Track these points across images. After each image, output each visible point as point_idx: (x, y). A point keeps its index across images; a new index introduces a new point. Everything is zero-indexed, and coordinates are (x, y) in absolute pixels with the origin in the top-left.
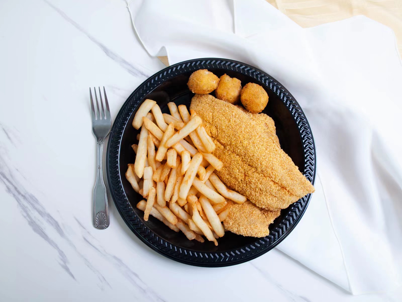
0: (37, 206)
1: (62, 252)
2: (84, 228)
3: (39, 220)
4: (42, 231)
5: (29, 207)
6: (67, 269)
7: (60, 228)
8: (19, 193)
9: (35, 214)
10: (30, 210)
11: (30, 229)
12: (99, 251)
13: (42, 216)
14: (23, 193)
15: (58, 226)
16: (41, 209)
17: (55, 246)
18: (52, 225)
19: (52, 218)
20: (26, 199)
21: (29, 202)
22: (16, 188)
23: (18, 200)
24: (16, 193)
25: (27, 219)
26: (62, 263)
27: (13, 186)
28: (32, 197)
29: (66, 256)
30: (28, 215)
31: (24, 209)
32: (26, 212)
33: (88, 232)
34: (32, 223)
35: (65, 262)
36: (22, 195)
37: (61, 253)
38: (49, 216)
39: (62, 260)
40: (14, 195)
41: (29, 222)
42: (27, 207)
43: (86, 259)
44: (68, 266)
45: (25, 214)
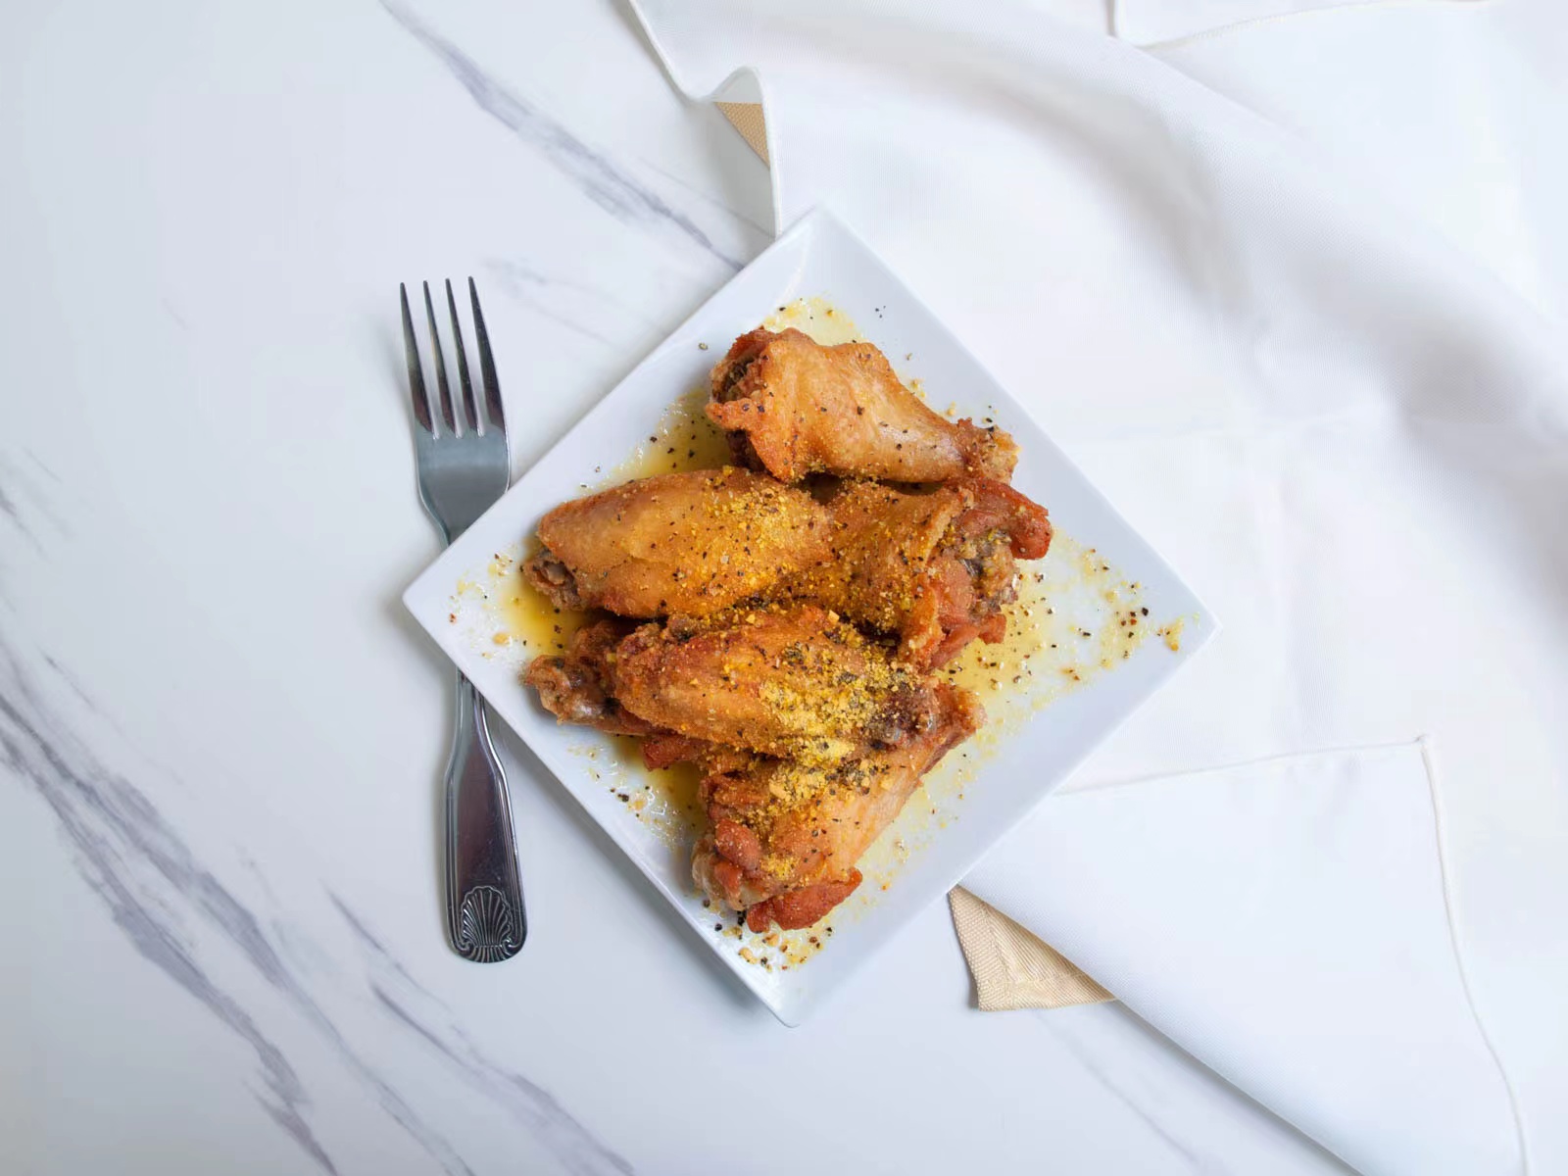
0: (147, 834)
1: (277, 1053)
2: (377, 946)
3: (162, 904)
4: (179, 956)
5: (116, 842)
6: (301, 1132)
7: (263, 941)
8: (65, 772)
9: (140, 875)
10: (119, 858)
11: (119, 939)
12: (448, 1053)
13: (178, 886)
14: (81, 773)
15: (256, 932)
16: (171, 853)
17: (244, 1024)
18: (226, 925)
19: (223, 894)
20: (101, 803)
21: (116, 819)
22: (47, 750)
23: (59, 806)
24: (50, 774)
25: (106, 899)
26: (275, 1100)
27: (36, 736)
28: (126, 793)
29: (292, 1073)
30: (110, 877)
31: (89, 847)
32: (99, 860)
33: (398, 967)
34: (130, 916)
35: (289, 1097)
36: (79, 784)
37: (271, 1056)
38: (210, 884)
39: (273, 1087)
40: (41, 784)
41: (115, 909)
42: (103, 841)
43: (385, 1087)
44: (305, 1115)
45: (97, 875)
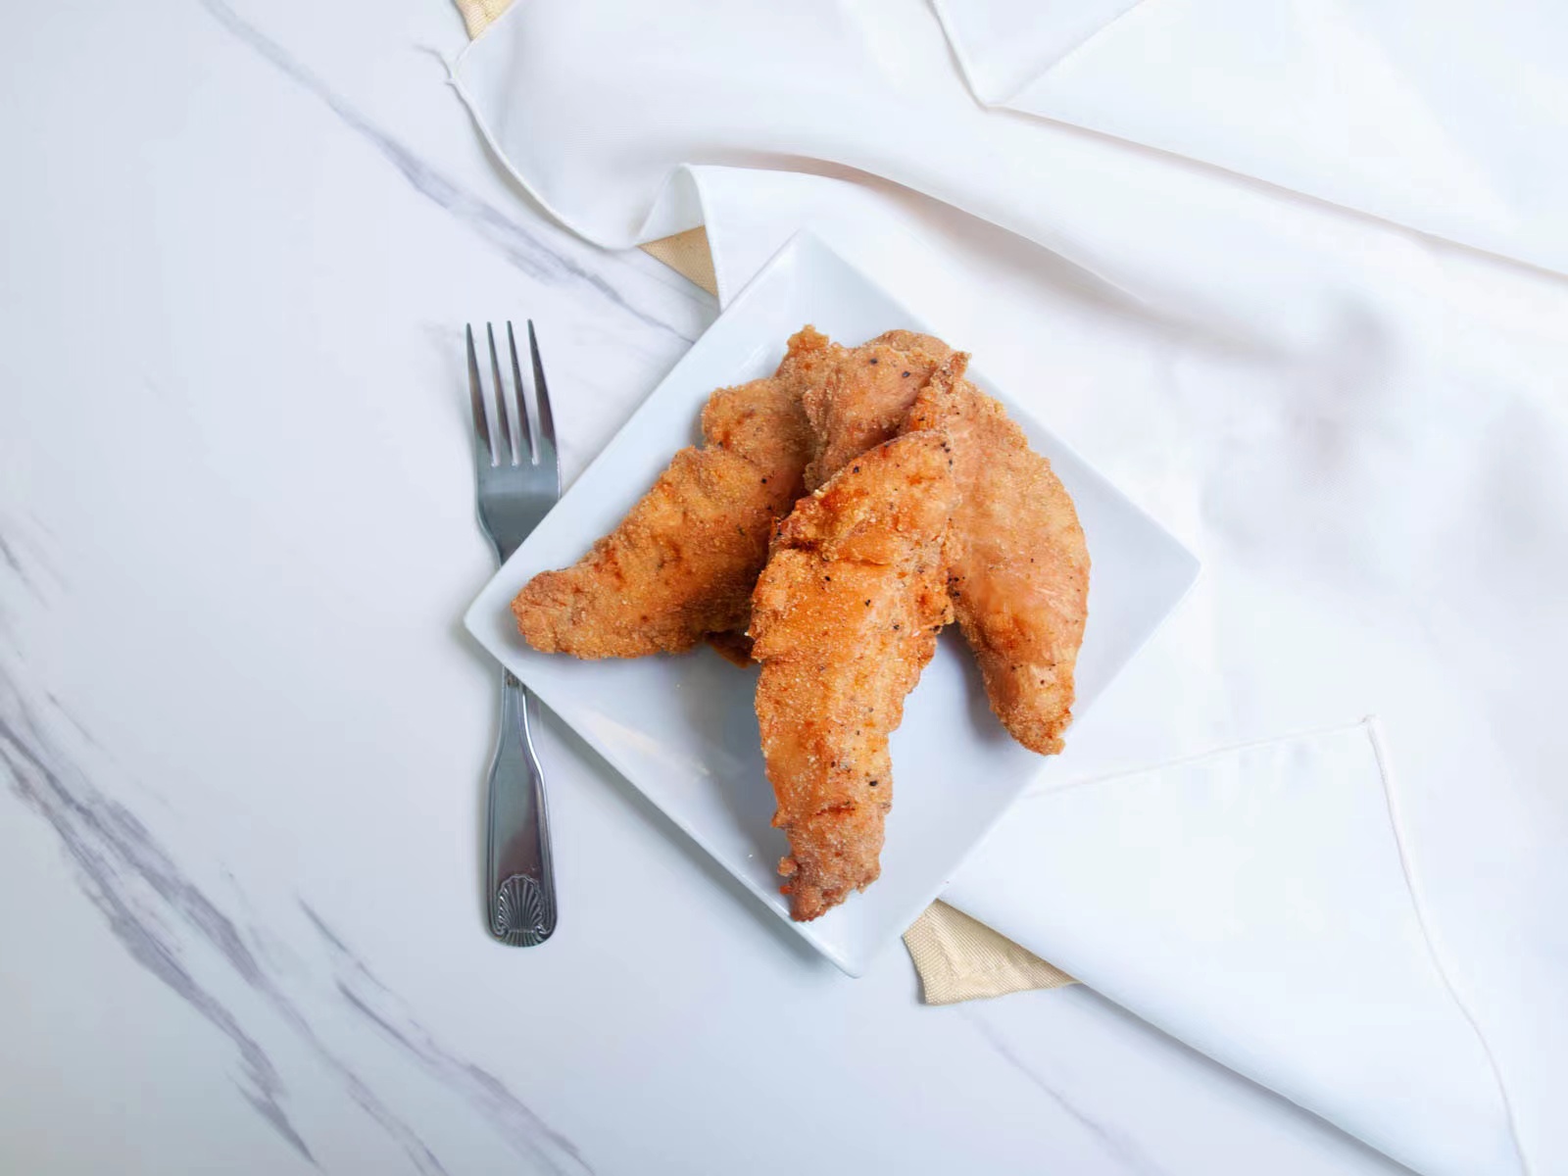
0: (142, 854)
1: (254, 1046)
2: (340, 946)
3: (153, 914)
4: (168, 960)
5: (112, 860)
6: (277, 1118)
7: (242, 947)
8: (67, 799)
9: (134, 888)
10: (114, 873)
11: (117, 950)
12: (408, 1044)
13: (166, 898)
14: (81, 798)
15: (235, 937)
16: (159, 867)
17: (227, 1023)
18: (208, 932)
19: (207, 906)
20: (98, 825)
21: (111, 838)
22: (51, 779)
23: (63, 829)
24: (55, 801)
25: (104, 911)
26: (257, 1092)
27: (41, 767)
28: (120, 814)
29: (269, 1064)
30: (107, 890)
31: (90, 864)
32: (99, 877)
33: (361, 966)
34: (125, 925)
35: (267, 1089)
36: (80, 809)
37: (251, 1051)
38: (194, 895)
39: (255, 1079)
40: (46, 809)
41: (112, 919)
42: (101, 859)
43: (353, 1077)
44: (280, 1102)
45: (95, 889)
